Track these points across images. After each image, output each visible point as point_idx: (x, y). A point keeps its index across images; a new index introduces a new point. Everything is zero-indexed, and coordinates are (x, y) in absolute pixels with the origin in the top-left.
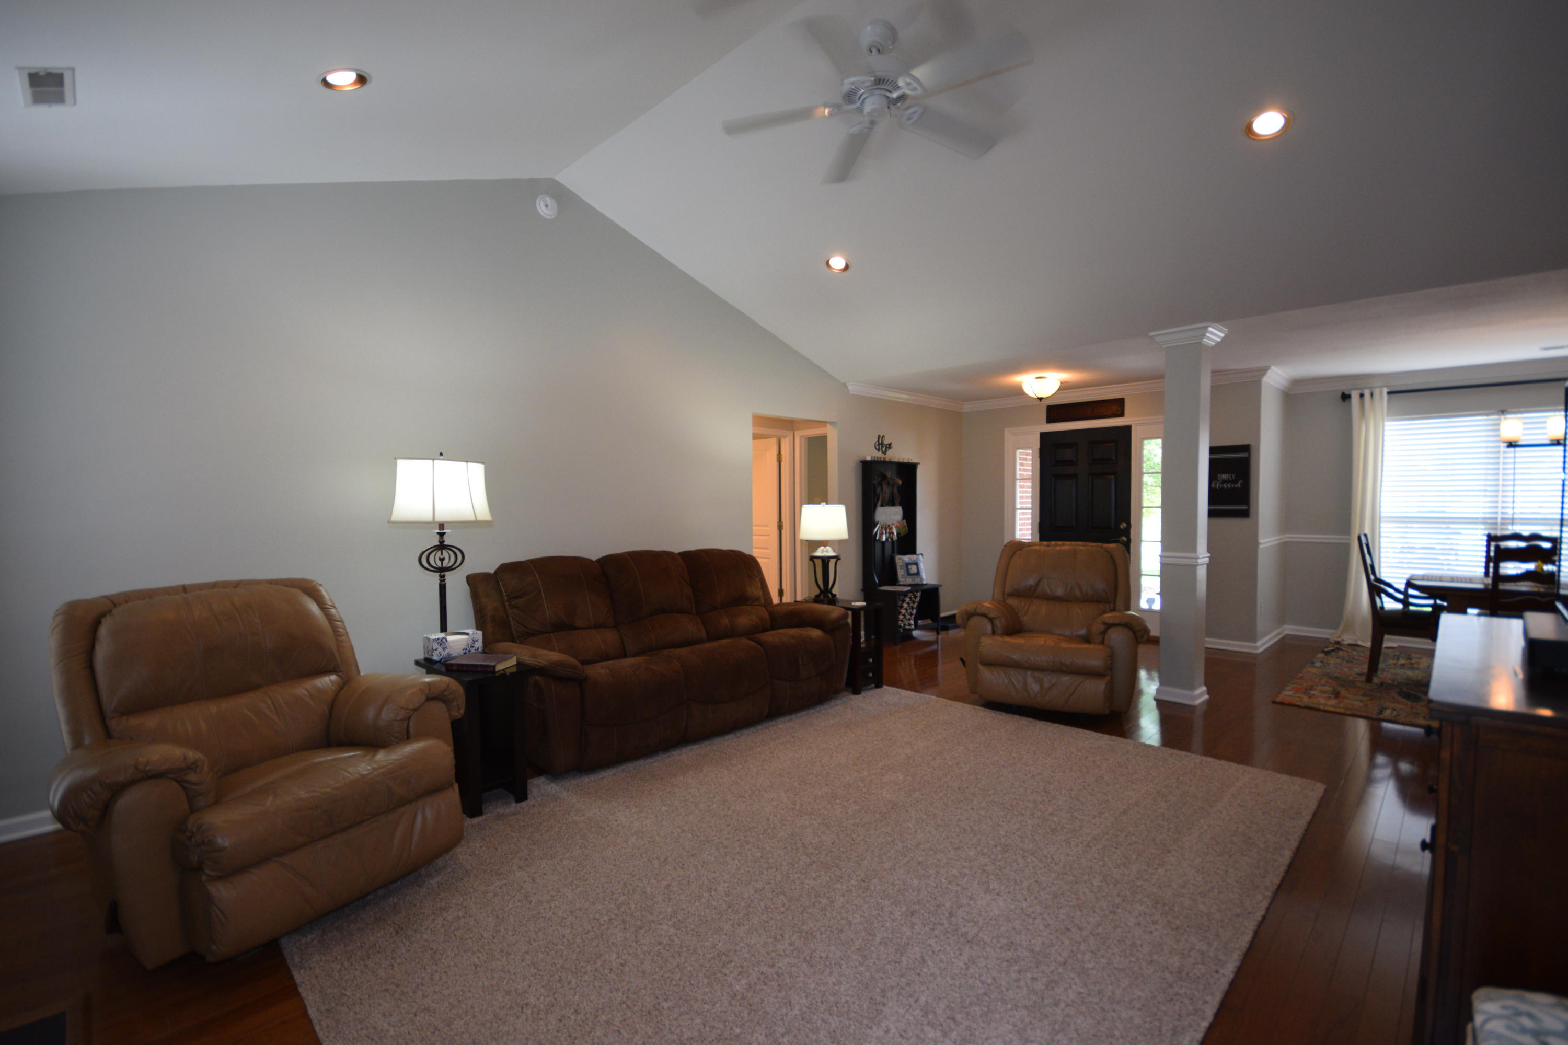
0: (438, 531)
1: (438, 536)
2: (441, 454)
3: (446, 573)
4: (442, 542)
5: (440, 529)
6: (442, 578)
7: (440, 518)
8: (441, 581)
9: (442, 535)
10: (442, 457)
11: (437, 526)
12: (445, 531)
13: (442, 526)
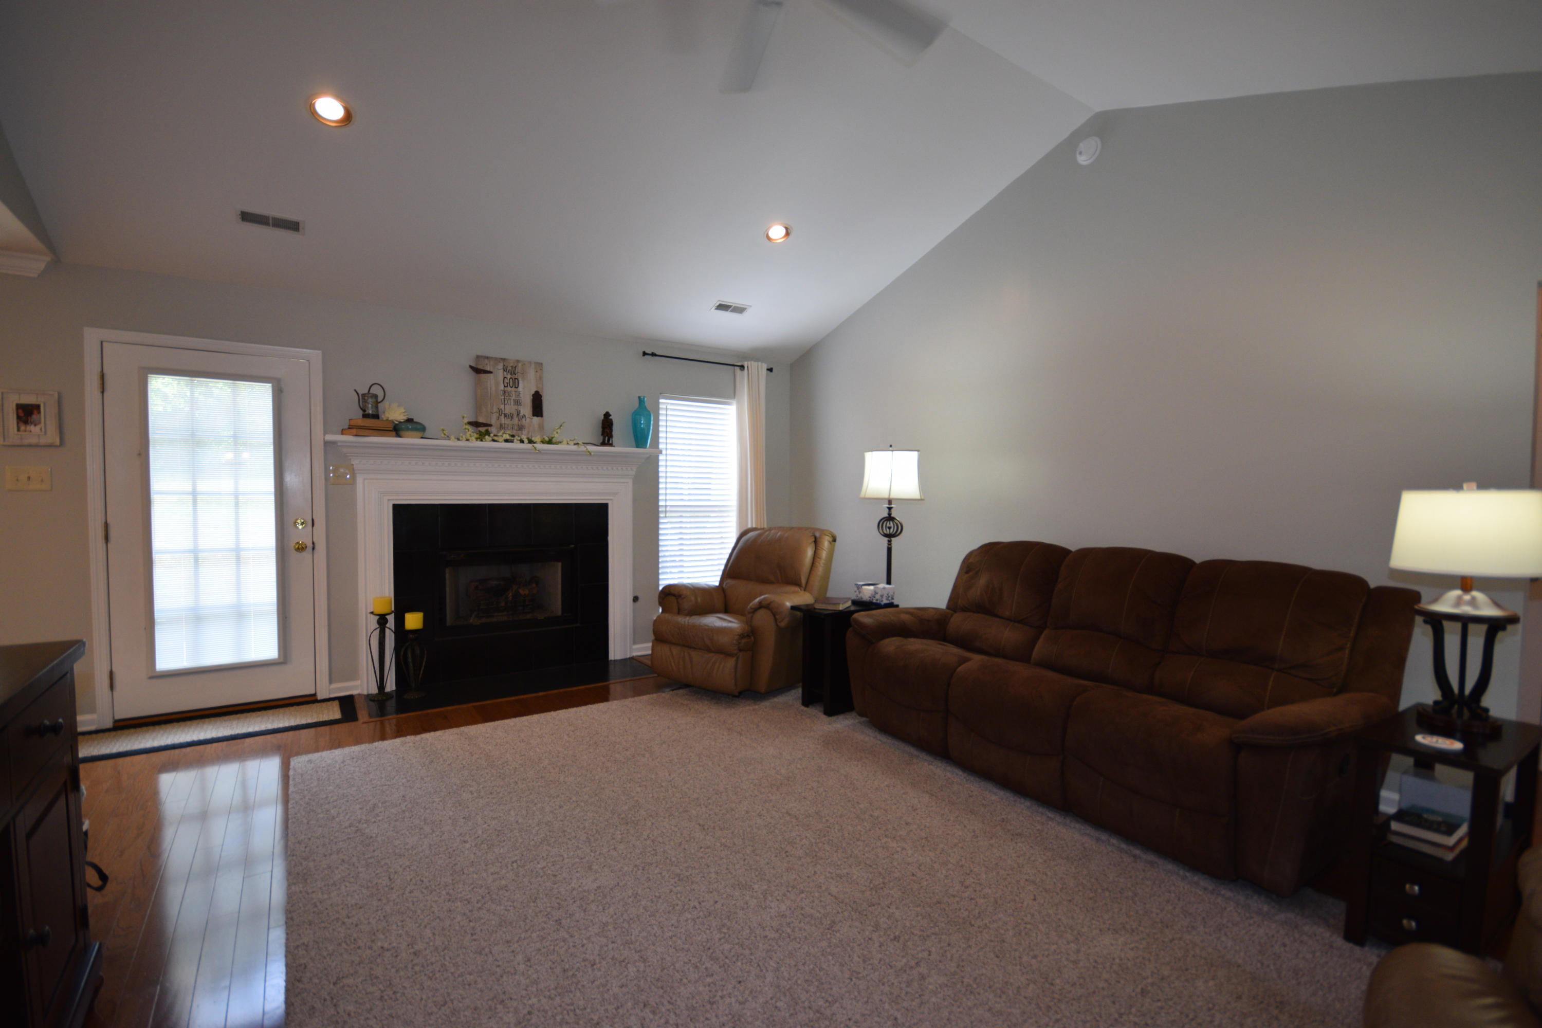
0: (888, 506)
1: (887, 510)
2: (891, 446)
3: (893, 539)
4: (890, 514)
5: (889, 504)
6: (890, 541)
7: (892, 496)
8: (889, 544)
9: (890, 509)
10: (891, 449)
11: (887, 502)
12: (892, 506)
13: (890, 502)
